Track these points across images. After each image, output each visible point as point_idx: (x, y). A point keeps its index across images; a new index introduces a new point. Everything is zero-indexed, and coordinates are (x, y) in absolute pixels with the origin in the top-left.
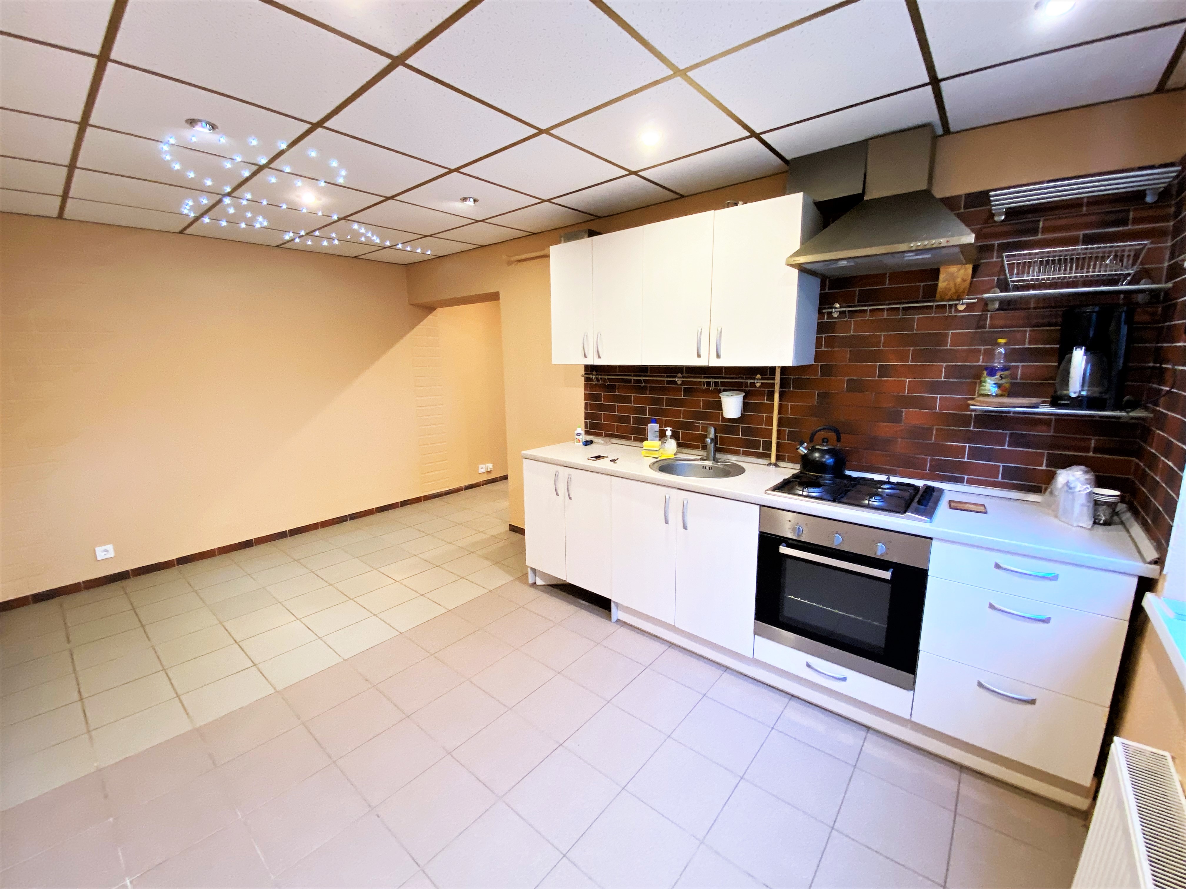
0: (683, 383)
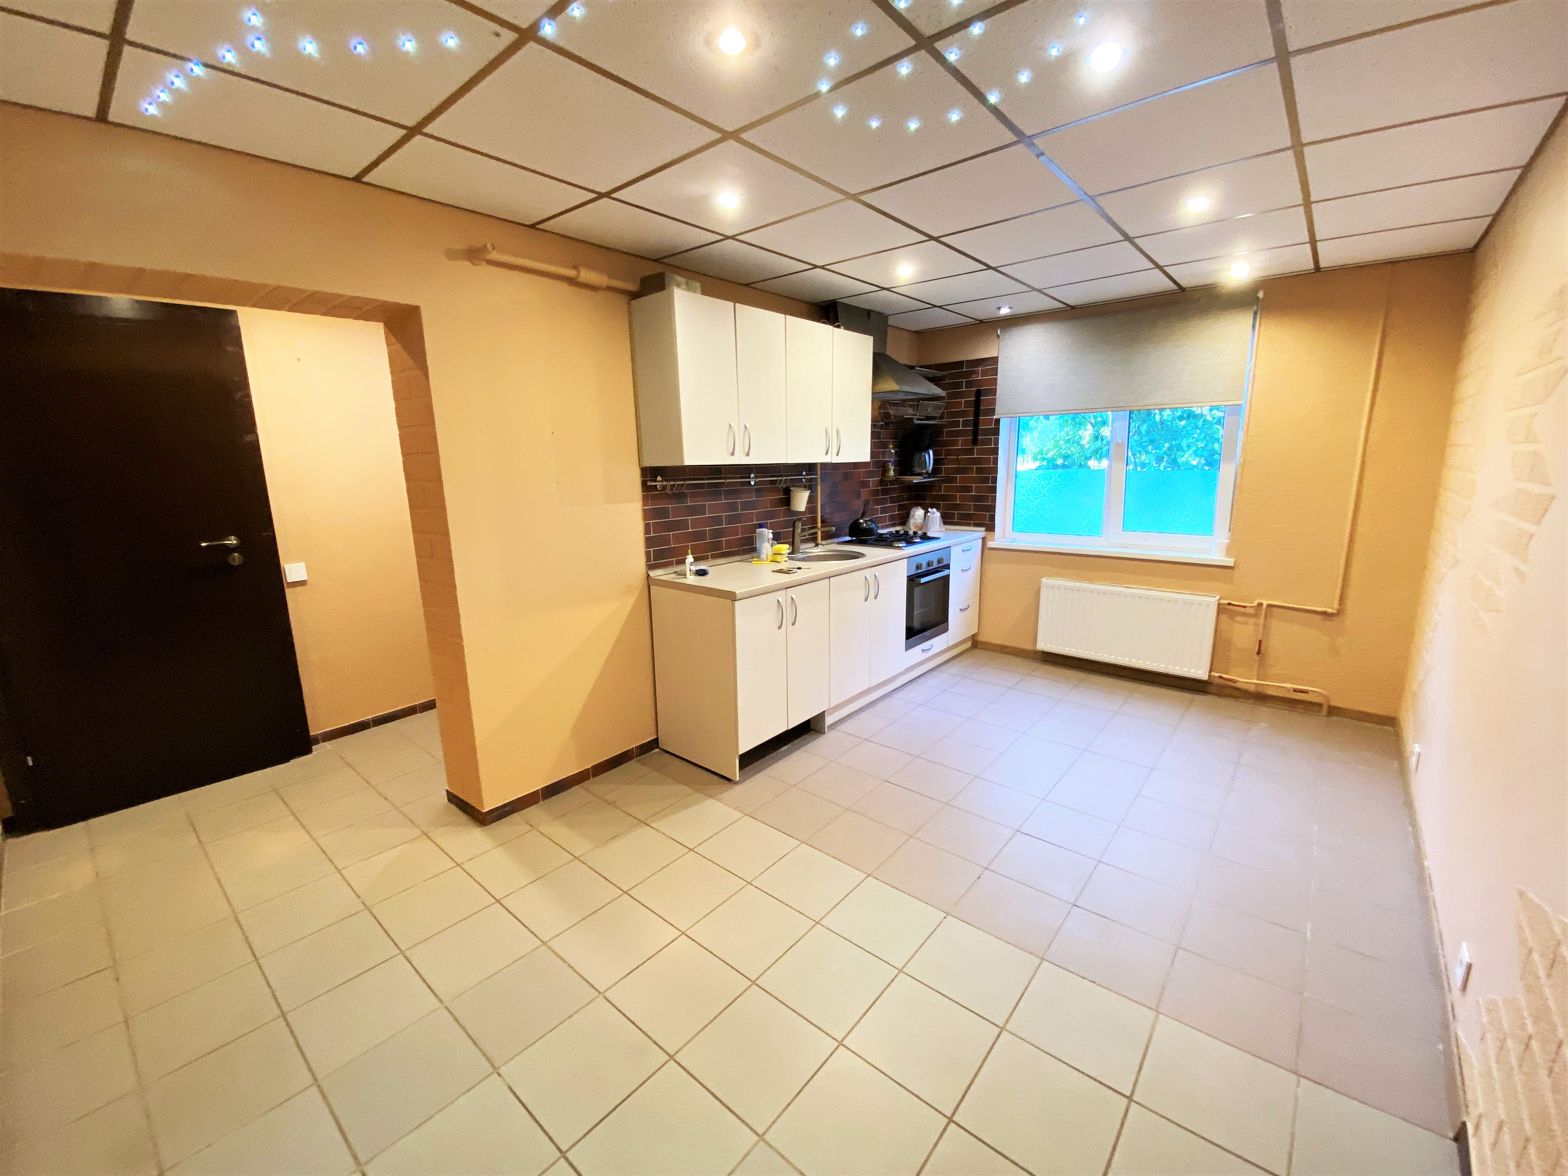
0: (756, 483)
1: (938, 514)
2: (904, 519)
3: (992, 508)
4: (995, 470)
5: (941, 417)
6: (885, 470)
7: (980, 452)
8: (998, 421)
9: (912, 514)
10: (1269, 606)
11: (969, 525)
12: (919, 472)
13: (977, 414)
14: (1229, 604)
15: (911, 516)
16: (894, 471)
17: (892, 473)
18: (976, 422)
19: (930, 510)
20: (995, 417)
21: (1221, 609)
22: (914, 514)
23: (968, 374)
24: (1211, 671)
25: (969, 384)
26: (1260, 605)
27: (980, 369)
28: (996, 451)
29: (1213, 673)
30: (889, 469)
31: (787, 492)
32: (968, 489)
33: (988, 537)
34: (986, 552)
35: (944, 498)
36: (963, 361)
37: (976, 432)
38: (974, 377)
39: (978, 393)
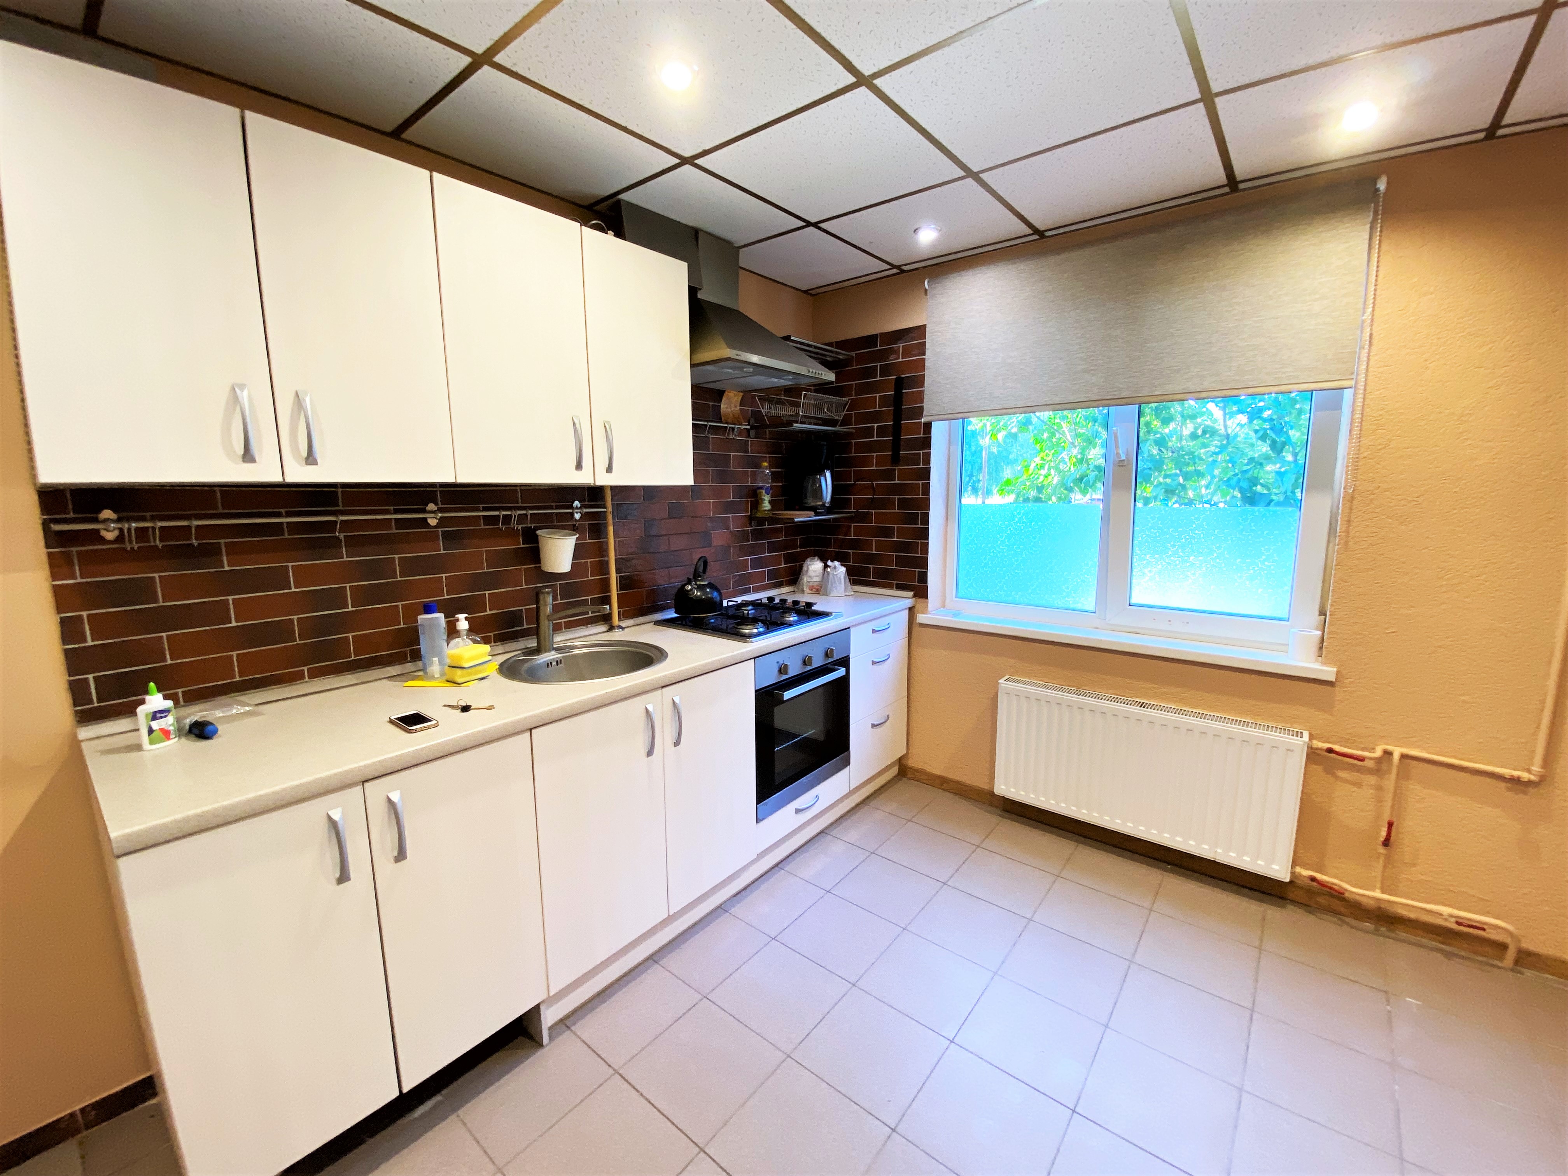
0: (442, 522)
1: (843, 570)
2: (793, 577)
3: (923, 563)
4: (925, 504)
5: (846, 421)
6: (756, 503)
7: (903, 475)
8: (928, 426)
9: (805, 568)
10: (1403, 757)
11: (889, 586)
12: (813, 504)
13: (898, 415)
14: (1330, 751)
15: (803, 572)
16: (770, 502)
17: (767, 506)
18: (897, 430)
19: (829, 563)
20: (923, 420)
21: (1312, 755)
22: (808, 569)
23: (884, 355)
24: (1294, 864)
25: (886, 370)
26: (1388, 754)
27: (901, 345)
28: (925, 474)
29: (1298, 869)
30: (763, 500)
31: (531, 538)
32: (887, 532)
33: (919, 606)
34: (916, 629)
35: (855, 544)
36: (877, 334)
37: (896, 445)
38: (892, 360)
39: (900, 384)
